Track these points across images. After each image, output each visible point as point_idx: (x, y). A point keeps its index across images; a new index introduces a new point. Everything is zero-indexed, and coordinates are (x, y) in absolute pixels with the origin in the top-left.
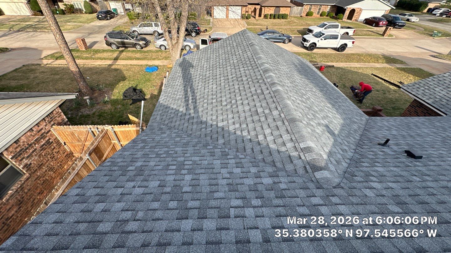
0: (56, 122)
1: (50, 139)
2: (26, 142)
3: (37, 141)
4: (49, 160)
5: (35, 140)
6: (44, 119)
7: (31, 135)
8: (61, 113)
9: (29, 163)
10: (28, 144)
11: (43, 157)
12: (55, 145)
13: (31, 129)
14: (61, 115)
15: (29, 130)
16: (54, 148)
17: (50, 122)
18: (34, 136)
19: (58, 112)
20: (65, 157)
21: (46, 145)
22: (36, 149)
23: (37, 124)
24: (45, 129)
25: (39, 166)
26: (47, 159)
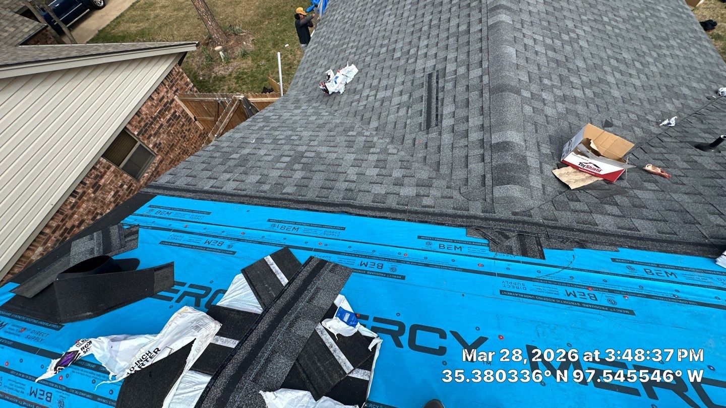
0: (179, 87)
1: (175, 112)
2: (149, 115)
3: (161, 114)
4: (180, 140)
5: (159, 113)
6: (162, 82)
7: (152, 105)
8: (182, 73)
9: (158, 142)
10: (152, 117)
11: (172, 136)
12: (183, 120)
13: (150, 96)
14: (183, 77)
15: (149, 98)
16: (184, 124)
17: (171, 88)
18: (156, 107)
19: (179, 72)
20: (199, 137)
21: (173, 120)
22: (162, 125)
23: (156, 90)
24: (168, 97)
25: (171, 147)
26: (177, 138)
